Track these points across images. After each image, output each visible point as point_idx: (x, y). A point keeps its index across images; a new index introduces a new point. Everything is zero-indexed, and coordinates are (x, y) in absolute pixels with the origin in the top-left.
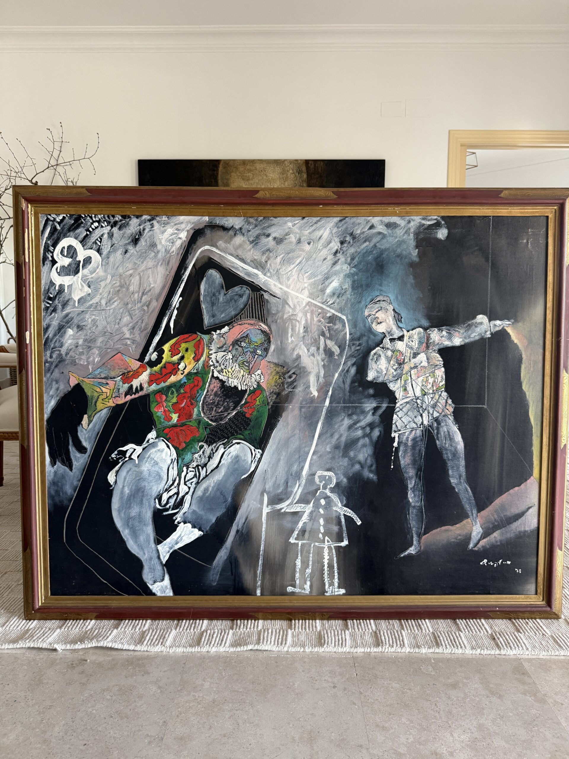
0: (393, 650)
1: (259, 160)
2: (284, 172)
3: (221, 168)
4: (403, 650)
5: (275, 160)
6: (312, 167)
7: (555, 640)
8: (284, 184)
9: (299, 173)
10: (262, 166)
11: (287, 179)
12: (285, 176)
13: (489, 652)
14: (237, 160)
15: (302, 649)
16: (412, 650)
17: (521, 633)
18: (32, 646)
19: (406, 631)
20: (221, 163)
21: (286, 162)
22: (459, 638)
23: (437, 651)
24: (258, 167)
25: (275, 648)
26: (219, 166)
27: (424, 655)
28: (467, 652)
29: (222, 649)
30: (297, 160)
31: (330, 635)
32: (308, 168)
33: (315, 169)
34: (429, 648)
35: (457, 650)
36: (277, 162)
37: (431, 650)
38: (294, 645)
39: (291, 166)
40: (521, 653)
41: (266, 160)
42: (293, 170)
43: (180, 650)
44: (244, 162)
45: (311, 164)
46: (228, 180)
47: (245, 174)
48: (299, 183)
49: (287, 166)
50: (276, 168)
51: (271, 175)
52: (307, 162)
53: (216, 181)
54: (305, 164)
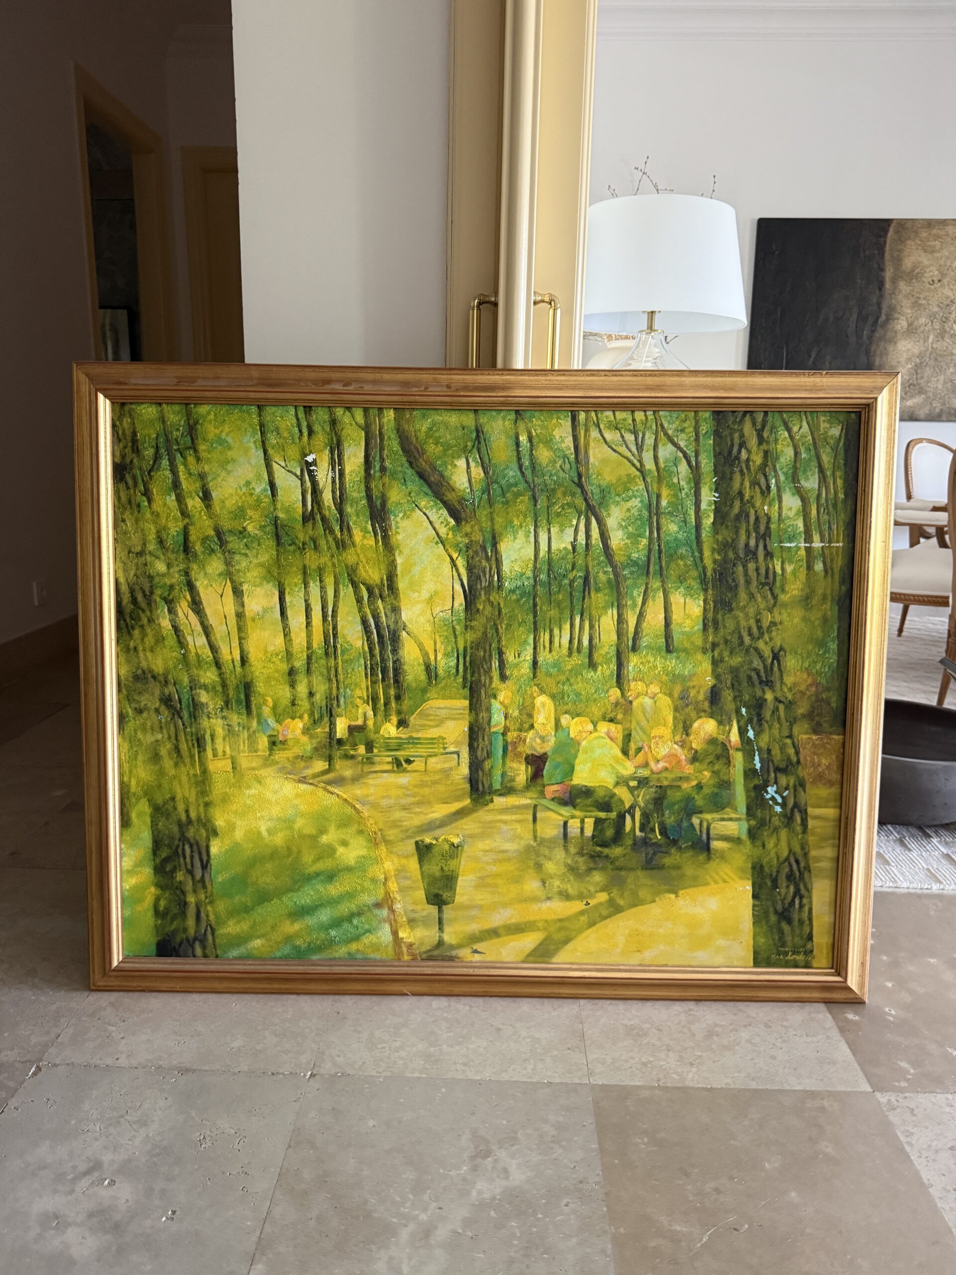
20: (893, 225)
24: (950, 232)
26: (888, 231)
46: (901, 251)
47: (930, 243)
53: (882, 254)
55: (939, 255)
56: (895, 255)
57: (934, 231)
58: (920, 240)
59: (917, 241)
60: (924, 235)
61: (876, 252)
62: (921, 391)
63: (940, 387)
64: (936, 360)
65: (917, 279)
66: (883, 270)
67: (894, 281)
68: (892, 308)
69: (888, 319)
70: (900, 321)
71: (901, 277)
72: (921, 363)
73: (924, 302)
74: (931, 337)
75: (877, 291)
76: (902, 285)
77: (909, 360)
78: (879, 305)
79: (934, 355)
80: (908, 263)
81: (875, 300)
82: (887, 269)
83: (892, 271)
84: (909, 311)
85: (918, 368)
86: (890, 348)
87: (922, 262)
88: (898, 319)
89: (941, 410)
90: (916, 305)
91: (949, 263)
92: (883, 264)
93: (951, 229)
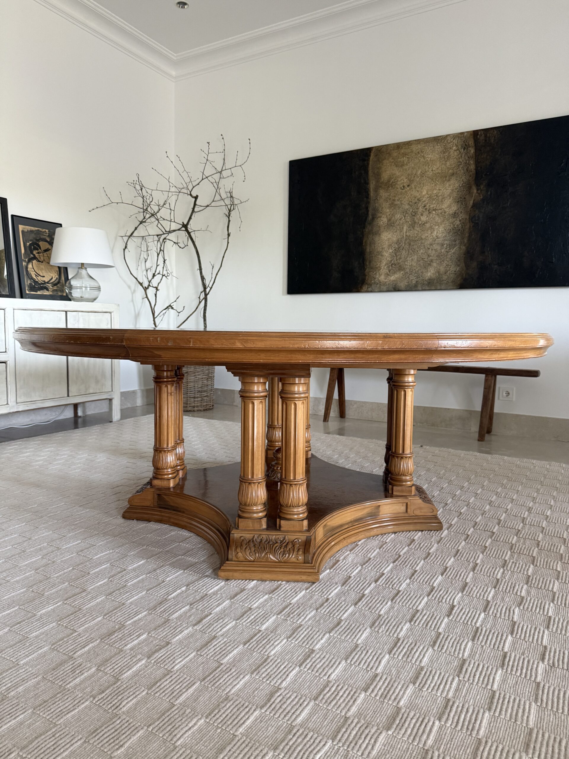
1: (416, 140)
2: (446, 150)
3: (372, 157)
5: (435, 137)
6: (482, 137)
8: (446, 164)
9: (464, 149)
10: (419, 146)
11: (449, 157)
12: (447, 154)
14: (390, 144)
20: (373, 150)
21: (449, 138)
26: (370, 156)
30: (462, 133)
32: (476, 140)
33: (486, 141)
36: (437, 140)
39: (455, 141)
41: (424, 139)
42: (457, 146)
44: (398, 146)
45: (481, 135)
46: (379, 168)
47: (399, 160)
48: (465, 161)
49: (450, 143)
50: (437, 147)
51: (430, 156)
52: (475, 133)
53: (367, 172)
54: (472, 136)
55: (407, 167)
56: (376, 172)
57: (402, 151)
58: (392, 159)
59: (391, 159)
60: (395, 154)
61: (363, 172)
62: (401, 268)
63: (414, 264)
64: (410, 244)
65: (392, 186)
66: (368, 183)
67: (376, 190)
68: (376, 210)
69: (373, 219)
70: (382, 219)
71: (381, 187)
72: (399, 248)
73: (399, 203)
74: (405, 228)
75: (365, 199)
76: (383, 193)
77: (390, 246)
78: (367, 208)
79: (408, 241)
80: (385, 176)
81: (363, 206)
82: (371, 182)
83: (374, 183)
84: (388, 210)
85: (397, 251)
86: (376, 239)
87: (395, 174)
88: (380, 217)
89: (417, 282)
90: (393, 205)
91: (414, 172)
92: (368, 180)
93: (414, 148)
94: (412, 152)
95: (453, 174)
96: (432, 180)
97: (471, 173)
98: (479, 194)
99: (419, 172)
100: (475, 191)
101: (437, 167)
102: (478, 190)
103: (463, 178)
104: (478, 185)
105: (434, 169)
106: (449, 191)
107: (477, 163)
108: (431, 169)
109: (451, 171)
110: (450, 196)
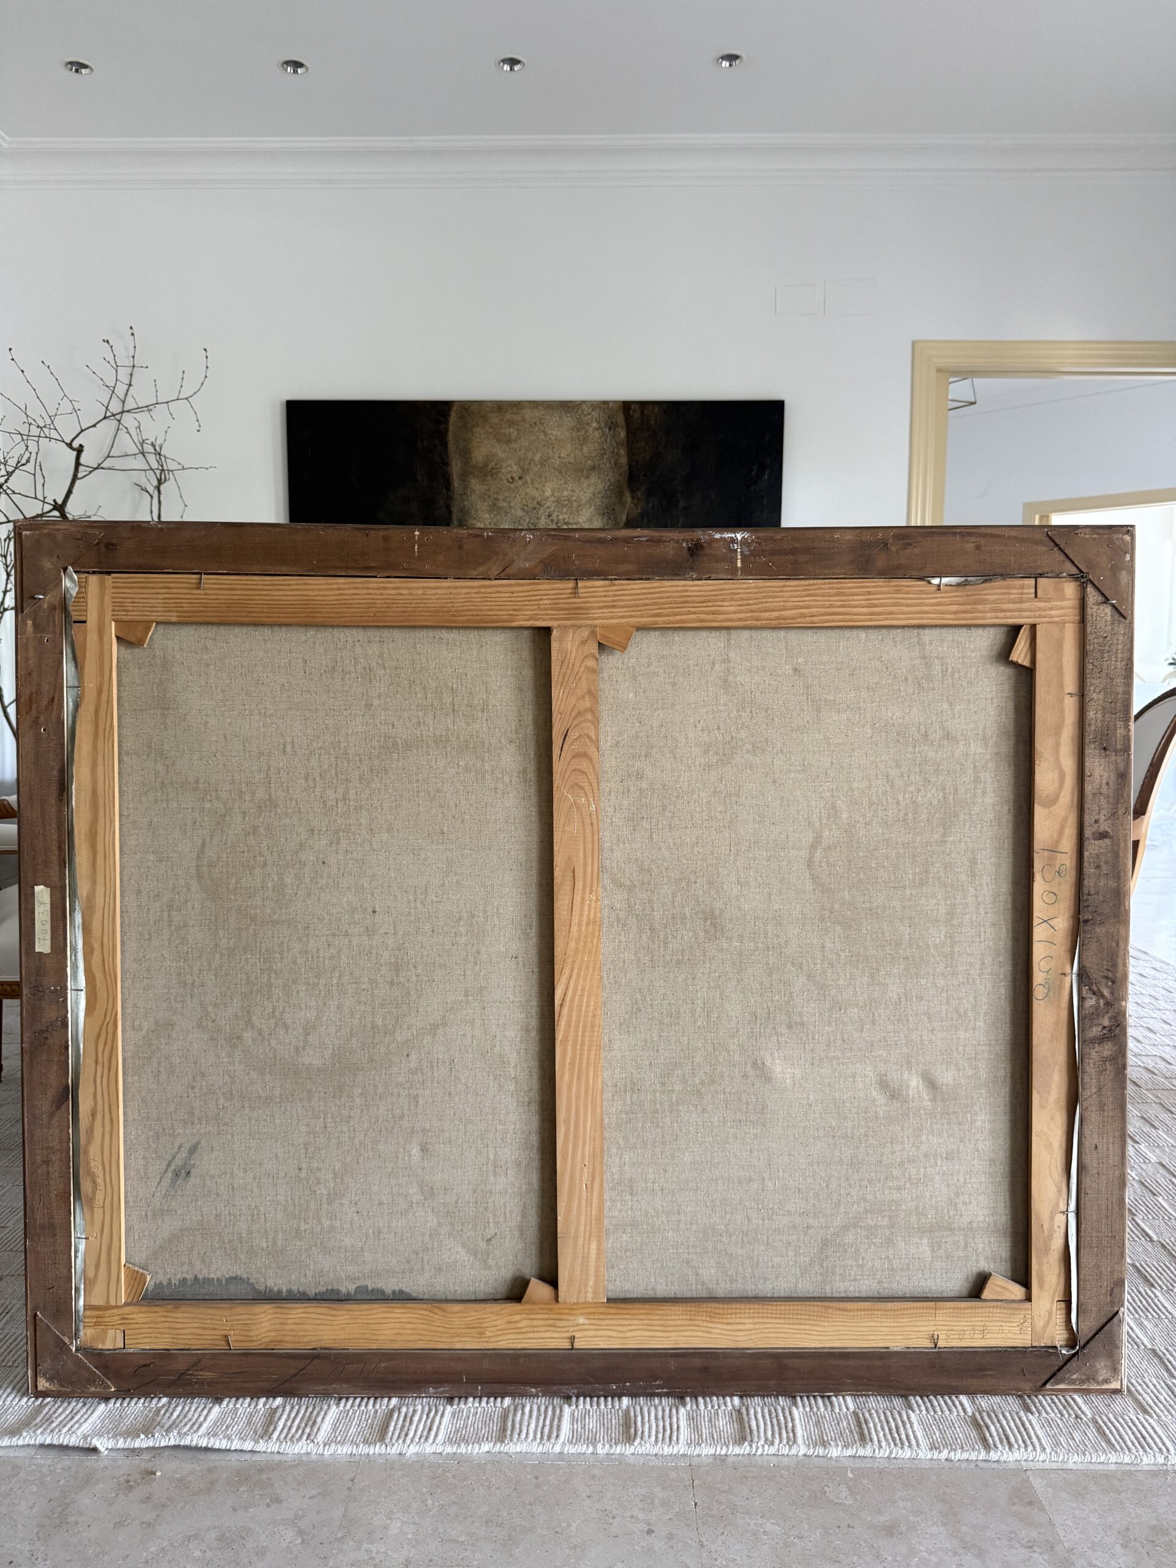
0: (772, 1450)
1: (530, 402)
2: (580, 426)
3: (453, 418)
4: (794, 1451)
5: (561, 402)
6: (637, 415)
7: (1099, 1430)
8: (581, 450)
9: (610, 429)
10: (537, 414)
11: (585, 440)
12: (583, 432)
13: (965, 1456)
14: (485, 402)
15: (591, 1450)
16: (811, 1452)
17: (1032, 1413)
18: (48, 1441)
19: (801, 1409)
20: (455, 408)
21: (584, 406)
22: (908, 1426)
23: (862, 1454)
24: (527, 416)
25: (536, 1448)
26: (449, 415)
27: (833, 1463)
28: (921, 1455)
29: (429, 1448)
30: (605, 403)
31: (646, 1419)
32: (628, 417)
33: (642, 421)
34: (846, 1446)
35: (900, 1452)
36: (566, 407)
37: (850, 1452)
38: (574, 1439)
39: (595, 414)
40: (1031, 1458)
41: (544, 402)
42: (598, 422)
43: (345, 1450)
44: (501, 407)
45: (635, 410)
46: (468, 441)
47: (502, 431)
48: (611, 449)
49: (586, 415)
50: (565, 419)
51: (555, 433)
52: (627, 406)
53: (444, 444)
54: (621, 410)
55: (516, 445)
56: (461, 446)
57: (508, 416)
58: (491, 427)
59: (487, 428)
60: (495, 419)
61: (437, 443)
65: (492, 476)
66: (447, 464)
67: (465, 475)
68: (465, 512)
71: (471, 473)
73: (504, 504)
75: (444, 491)
76: (475, 484)
78: (448, 508)
80: (479, 455)
81: (442, 502)
82: (453, 463)
83: (459, 465)
84: (487, 516)
87: (496, 455)
90: (495, 508)
91: (530, 455)
92: (448, 457)
93: (528, 413)
94: (524, 421)
95: (593, 468)
96: (560, 473)
97: (622, 470)
98: (635, 504)
99: (537, 457)
100: (629, 500)
101: (567, 452)
102: (633, 498)
103: (610, 475)
104: (633, 491)
105: (562, 455)
106: (589, 495)
107: (630, 454)
108: (556, 456)
109: (590, 462)
110: (589, 502)
